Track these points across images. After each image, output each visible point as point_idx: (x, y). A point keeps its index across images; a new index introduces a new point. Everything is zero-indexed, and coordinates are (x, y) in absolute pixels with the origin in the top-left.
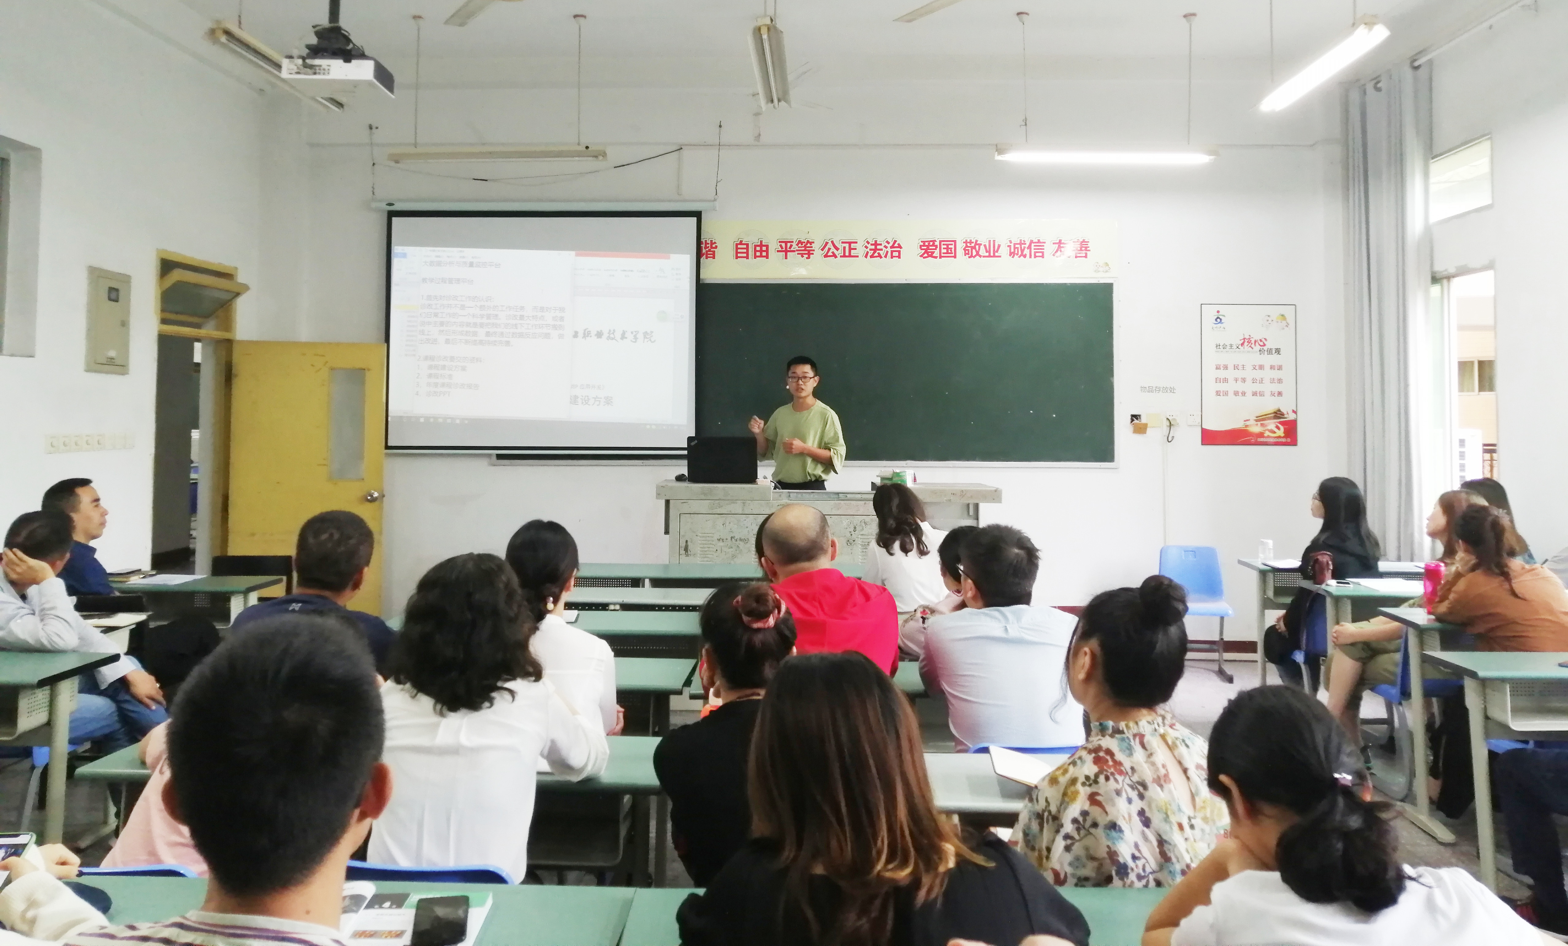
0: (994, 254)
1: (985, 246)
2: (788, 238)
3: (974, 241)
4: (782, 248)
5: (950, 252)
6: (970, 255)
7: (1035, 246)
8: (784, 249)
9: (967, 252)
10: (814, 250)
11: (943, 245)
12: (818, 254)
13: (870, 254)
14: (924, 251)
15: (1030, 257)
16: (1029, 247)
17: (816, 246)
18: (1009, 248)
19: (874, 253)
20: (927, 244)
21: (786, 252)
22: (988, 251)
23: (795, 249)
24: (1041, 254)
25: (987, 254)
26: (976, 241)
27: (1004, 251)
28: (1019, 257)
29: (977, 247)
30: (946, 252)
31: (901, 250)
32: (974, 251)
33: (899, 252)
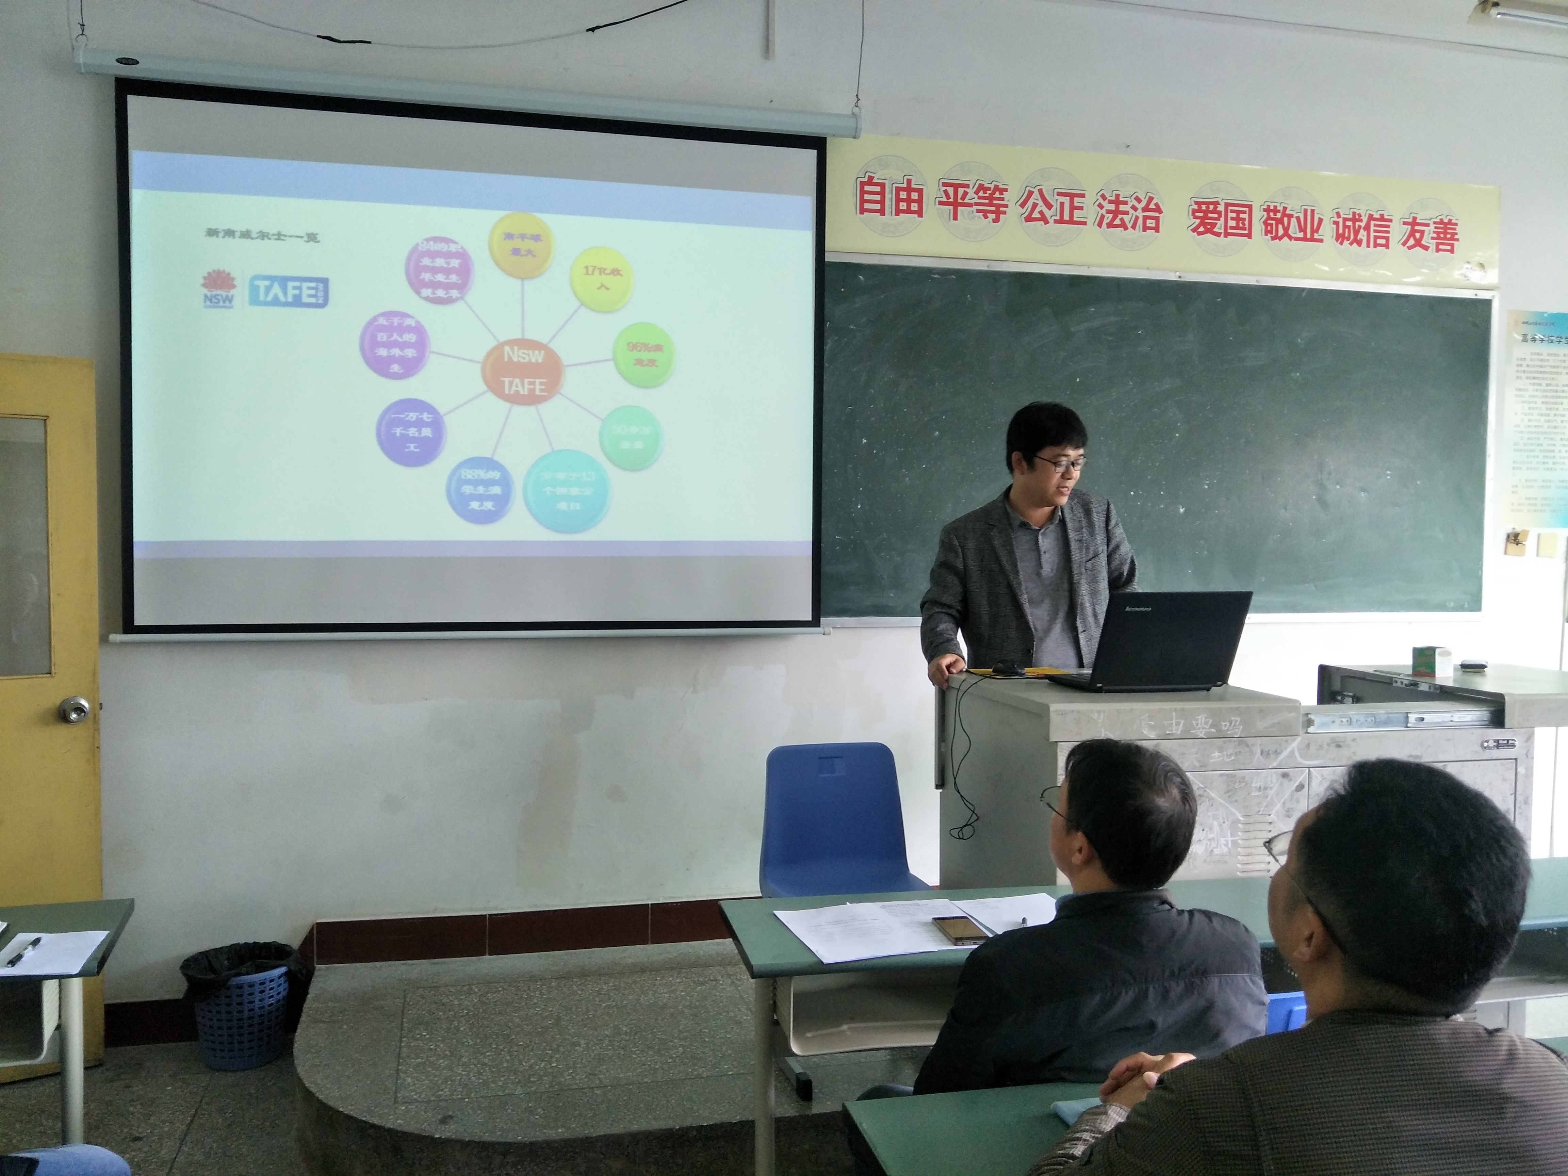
0: (1312, 234)
1: (1298, 218)
2: (962, 179)
3: (1280, 208)
4: (948, 197)
5: (1241, 225)
6: (1274, 235)
7: (1376, 225)
8: (951, 200)
9: (1269, 228)
10: (1006, 206)
11: (1232, 211)
12: (1013, 213)
13: (1106, 221)
14: (1198, 221)
15: (1368, 246)
16: (1367, 228)
17: (1011, 197)
18: (1335, 226)
19: (1114, 219)
20: (1204, 207)
21: (956, 205)
22: (1303, 229)
23: (972, 201)
24: (1383, 241)
25: (1301, 235)
26: (1285, 209)
27: (1327, 231)
28: (1351, 244)
29: (1286, 219)
30: (1234, 225)
31: (1161, 216)
32: (1280, 226)
33: (1157, 219)
